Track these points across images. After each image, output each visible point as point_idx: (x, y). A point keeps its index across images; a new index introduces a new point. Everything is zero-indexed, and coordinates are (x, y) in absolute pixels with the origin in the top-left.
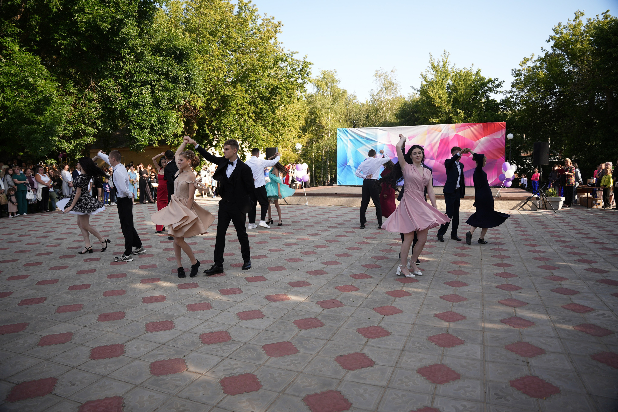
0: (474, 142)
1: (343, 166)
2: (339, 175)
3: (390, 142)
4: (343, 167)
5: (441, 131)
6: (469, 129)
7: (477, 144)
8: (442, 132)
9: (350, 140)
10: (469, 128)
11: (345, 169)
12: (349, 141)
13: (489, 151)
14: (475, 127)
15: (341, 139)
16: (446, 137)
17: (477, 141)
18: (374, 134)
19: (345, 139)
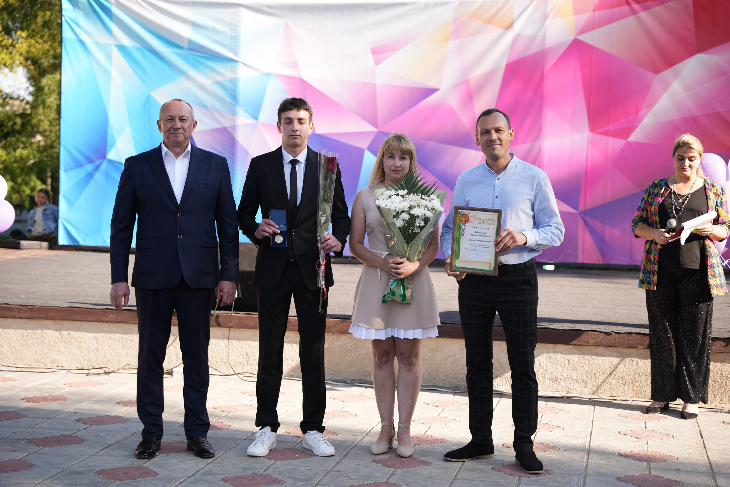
0: (649, 74)
1: (90, 161)
2: (70, 203)
3: (295, 65)
4: (89, 167)
5: (510, 26)
6: (631, 19)
7: (666, 86)
8: (516, 29)
9: (122, 48)
10: (634, 12)
11: (97, 176)
12: (116, 53)
13: (718, 115)
14: (659, 9)
15: (81, 42)
16: (534, 49)
17: (667, 73)
18: (227, 30)
19: (98, 44)
